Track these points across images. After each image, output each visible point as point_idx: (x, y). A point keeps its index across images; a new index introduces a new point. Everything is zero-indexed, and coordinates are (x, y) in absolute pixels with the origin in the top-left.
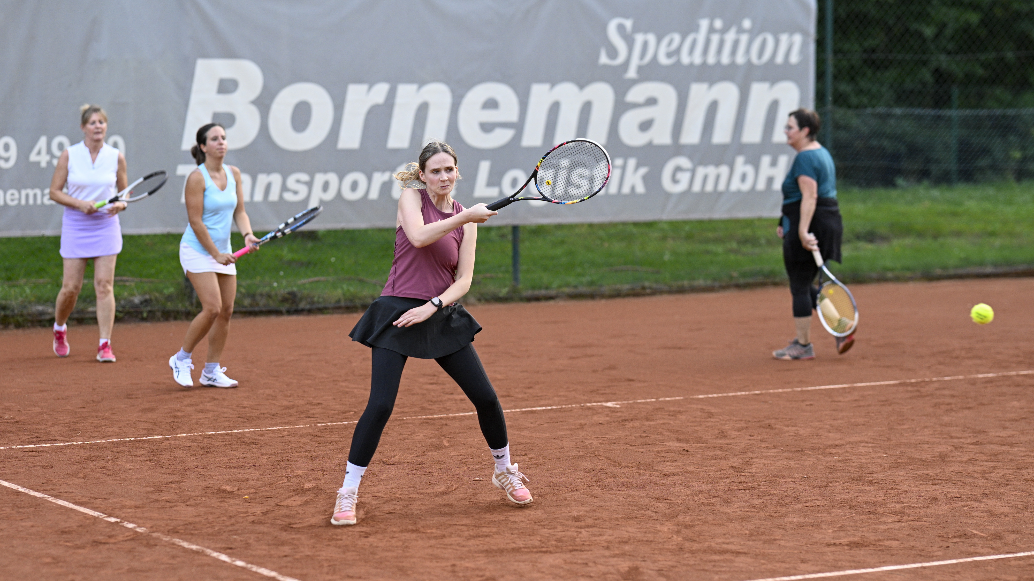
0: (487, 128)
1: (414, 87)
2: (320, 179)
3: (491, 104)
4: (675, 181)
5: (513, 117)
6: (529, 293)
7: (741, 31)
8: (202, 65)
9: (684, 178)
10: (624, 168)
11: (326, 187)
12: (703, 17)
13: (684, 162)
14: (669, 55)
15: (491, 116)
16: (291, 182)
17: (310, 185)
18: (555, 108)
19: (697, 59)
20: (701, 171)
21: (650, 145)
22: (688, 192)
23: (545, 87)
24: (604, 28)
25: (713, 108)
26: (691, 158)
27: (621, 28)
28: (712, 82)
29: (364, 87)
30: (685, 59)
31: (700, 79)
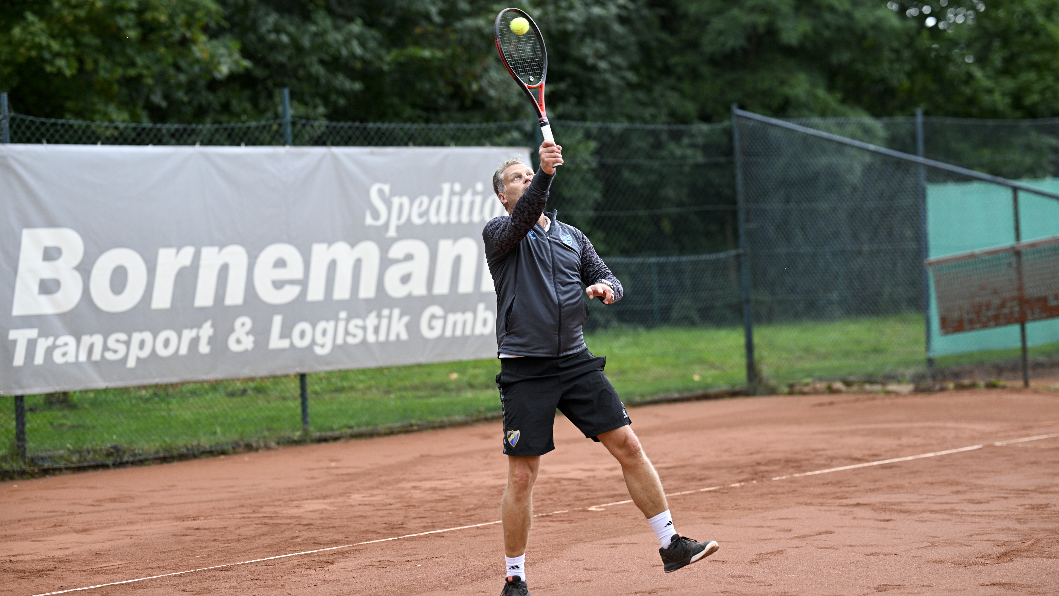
0: (278, 285)
1: (216, 249)
2: (137, 337)
3: (280, 263)
4: (431, 328)
5: (298, 274)
6: (317, 434)
7: (475, 193)
8: (27, 235)
9: (438, 324)
10: (390, 317)
11: (142, 345)
12: (445, 181)
13: (437, 310)
14: (421, 215)
15: (281, 274)
16: (111, 342)
17: (128, 343)
18: (332, 265)
19: (443, 220)
20: (451, 318)
21: (409, 296)
22: (441, 337)
23: (324, 246)
24: (367, 192)
25: (458, 261)
26: (442, 306)
27: (381, 192)
28: (456, 238)
29: (173, 251)
30: (433, 219)
31: (446, 237)
